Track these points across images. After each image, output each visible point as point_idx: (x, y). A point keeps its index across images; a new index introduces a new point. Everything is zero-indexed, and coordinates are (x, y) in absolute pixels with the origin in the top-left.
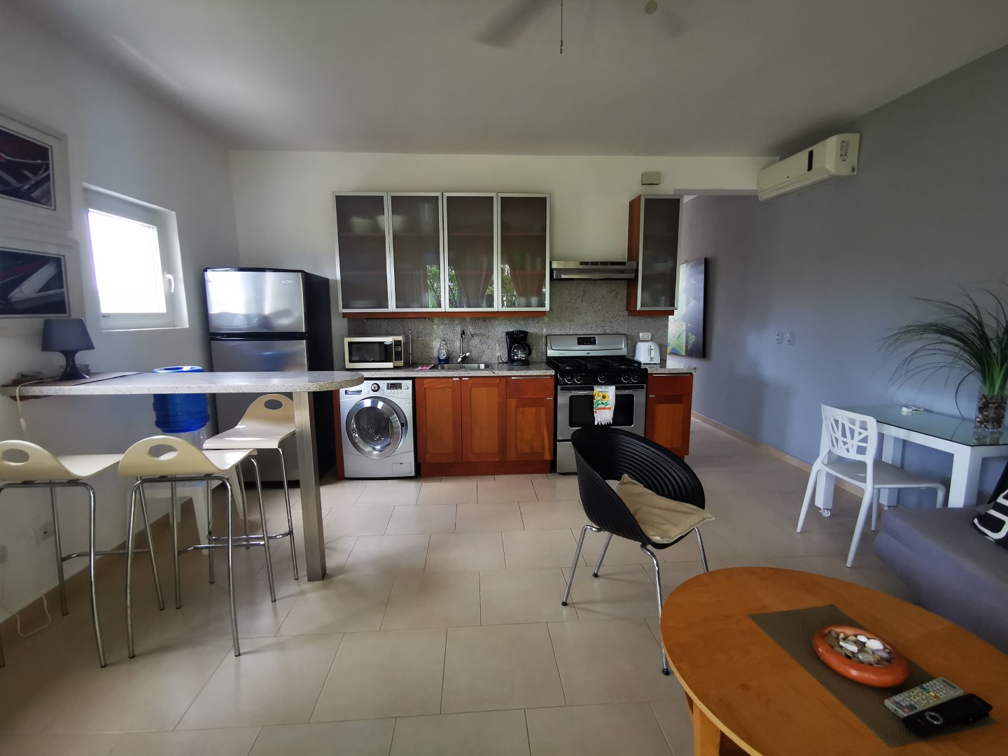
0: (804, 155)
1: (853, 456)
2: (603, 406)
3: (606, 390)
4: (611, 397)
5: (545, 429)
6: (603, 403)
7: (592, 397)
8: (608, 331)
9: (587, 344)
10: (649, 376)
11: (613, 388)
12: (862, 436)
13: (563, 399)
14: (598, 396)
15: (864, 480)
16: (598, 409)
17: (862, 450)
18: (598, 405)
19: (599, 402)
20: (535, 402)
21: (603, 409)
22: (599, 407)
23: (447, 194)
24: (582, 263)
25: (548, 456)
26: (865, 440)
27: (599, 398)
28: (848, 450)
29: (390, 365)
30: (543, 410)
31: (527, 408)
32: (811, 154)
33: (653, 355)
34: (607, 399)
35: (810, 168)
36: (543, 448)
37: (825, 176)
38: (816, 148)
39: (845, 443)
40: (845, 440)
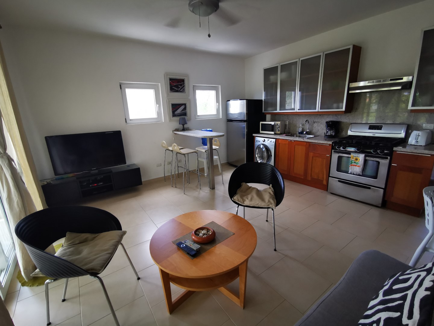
2: (355, 164)
3: (358, 156)
4: (361, 160)
6: (355, 163)
9: (375, 129)
10: (394, 153)
11: (363, 155)
13: (335, 157)
14: (353, 158)
16: (351, 165)
18: (351, 163)
19: (353, 162)
21: (355, 166)
22: (352, 164)
23: (301, 59)
24: (370, 82)
25: (324, 182)
27: (353, 159)
29: (273, 133)
31: (318, 158)
33: (419, 139)
34: (358, 161)
36: (323, 178)
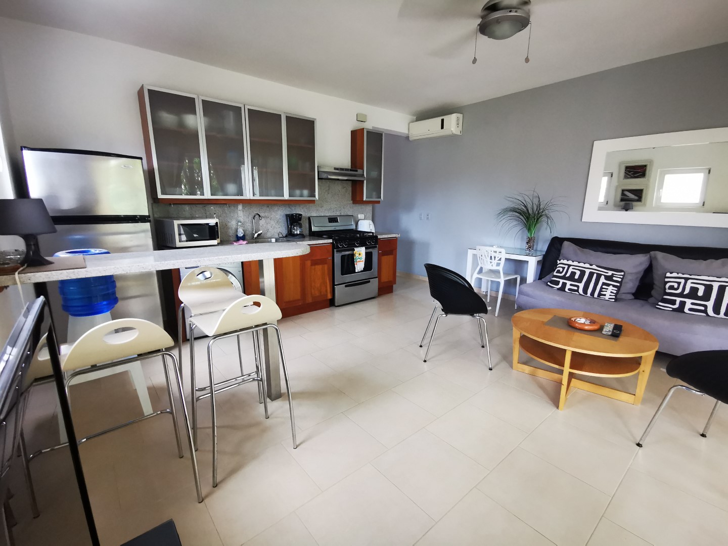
0: (439, 120)
1: (495, 268)
2: (359, 260)
3: (360, 250)
4: (363, 254)
5: (328, 279)
7: (353, 255)
8: (342, 214)
9: (334, 222)
10: (379, 240)
11: (364, 248)
12: (499, 258)
13: (338, 257)
14: (356, 254)
15: (500, 278)
16: (357, 262)
17: (498, 265)
20: (322, 262)
21: (360, 262)
22: (357, 260)
23: (247, 107)
24: (335, 169)
25: (329, 297)
26: (500, 260)
28: (492, 266)
30: (326, 267)
31: (317, 266)
32: (443, 120)
33: (371, 228)
34: (361, 255)
35: (442, 127)
36: (326, 291)
37: (451, 133)
38: (445, 118)
39: (491, 262)
40: (491, 261)
